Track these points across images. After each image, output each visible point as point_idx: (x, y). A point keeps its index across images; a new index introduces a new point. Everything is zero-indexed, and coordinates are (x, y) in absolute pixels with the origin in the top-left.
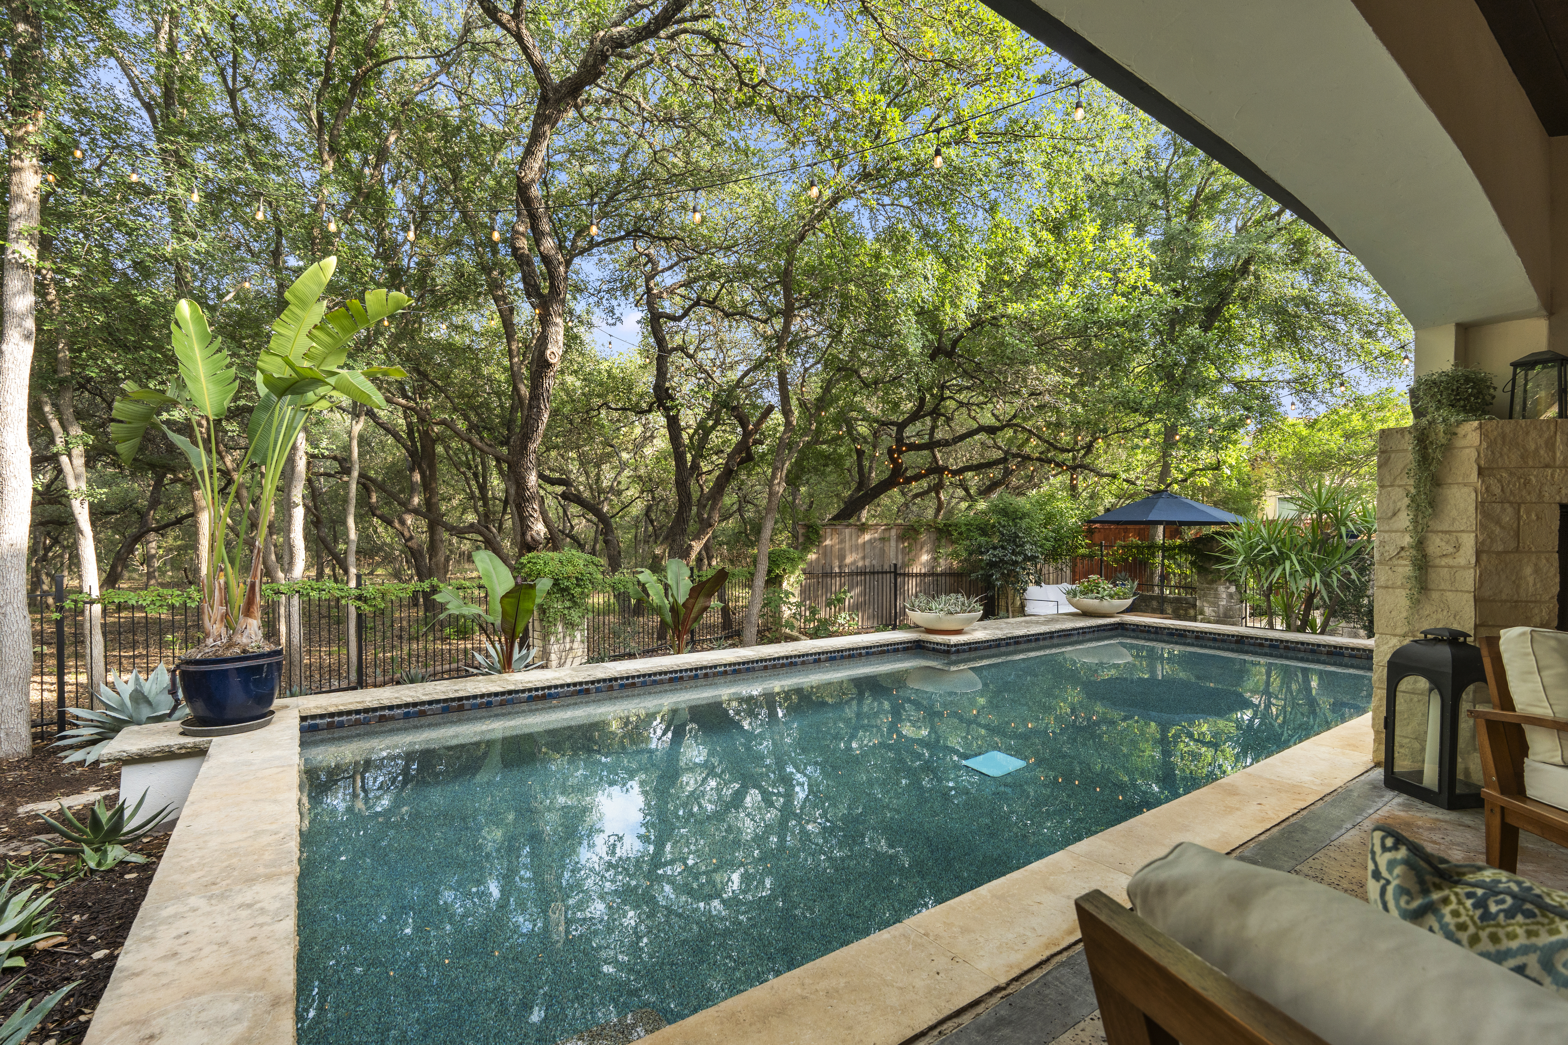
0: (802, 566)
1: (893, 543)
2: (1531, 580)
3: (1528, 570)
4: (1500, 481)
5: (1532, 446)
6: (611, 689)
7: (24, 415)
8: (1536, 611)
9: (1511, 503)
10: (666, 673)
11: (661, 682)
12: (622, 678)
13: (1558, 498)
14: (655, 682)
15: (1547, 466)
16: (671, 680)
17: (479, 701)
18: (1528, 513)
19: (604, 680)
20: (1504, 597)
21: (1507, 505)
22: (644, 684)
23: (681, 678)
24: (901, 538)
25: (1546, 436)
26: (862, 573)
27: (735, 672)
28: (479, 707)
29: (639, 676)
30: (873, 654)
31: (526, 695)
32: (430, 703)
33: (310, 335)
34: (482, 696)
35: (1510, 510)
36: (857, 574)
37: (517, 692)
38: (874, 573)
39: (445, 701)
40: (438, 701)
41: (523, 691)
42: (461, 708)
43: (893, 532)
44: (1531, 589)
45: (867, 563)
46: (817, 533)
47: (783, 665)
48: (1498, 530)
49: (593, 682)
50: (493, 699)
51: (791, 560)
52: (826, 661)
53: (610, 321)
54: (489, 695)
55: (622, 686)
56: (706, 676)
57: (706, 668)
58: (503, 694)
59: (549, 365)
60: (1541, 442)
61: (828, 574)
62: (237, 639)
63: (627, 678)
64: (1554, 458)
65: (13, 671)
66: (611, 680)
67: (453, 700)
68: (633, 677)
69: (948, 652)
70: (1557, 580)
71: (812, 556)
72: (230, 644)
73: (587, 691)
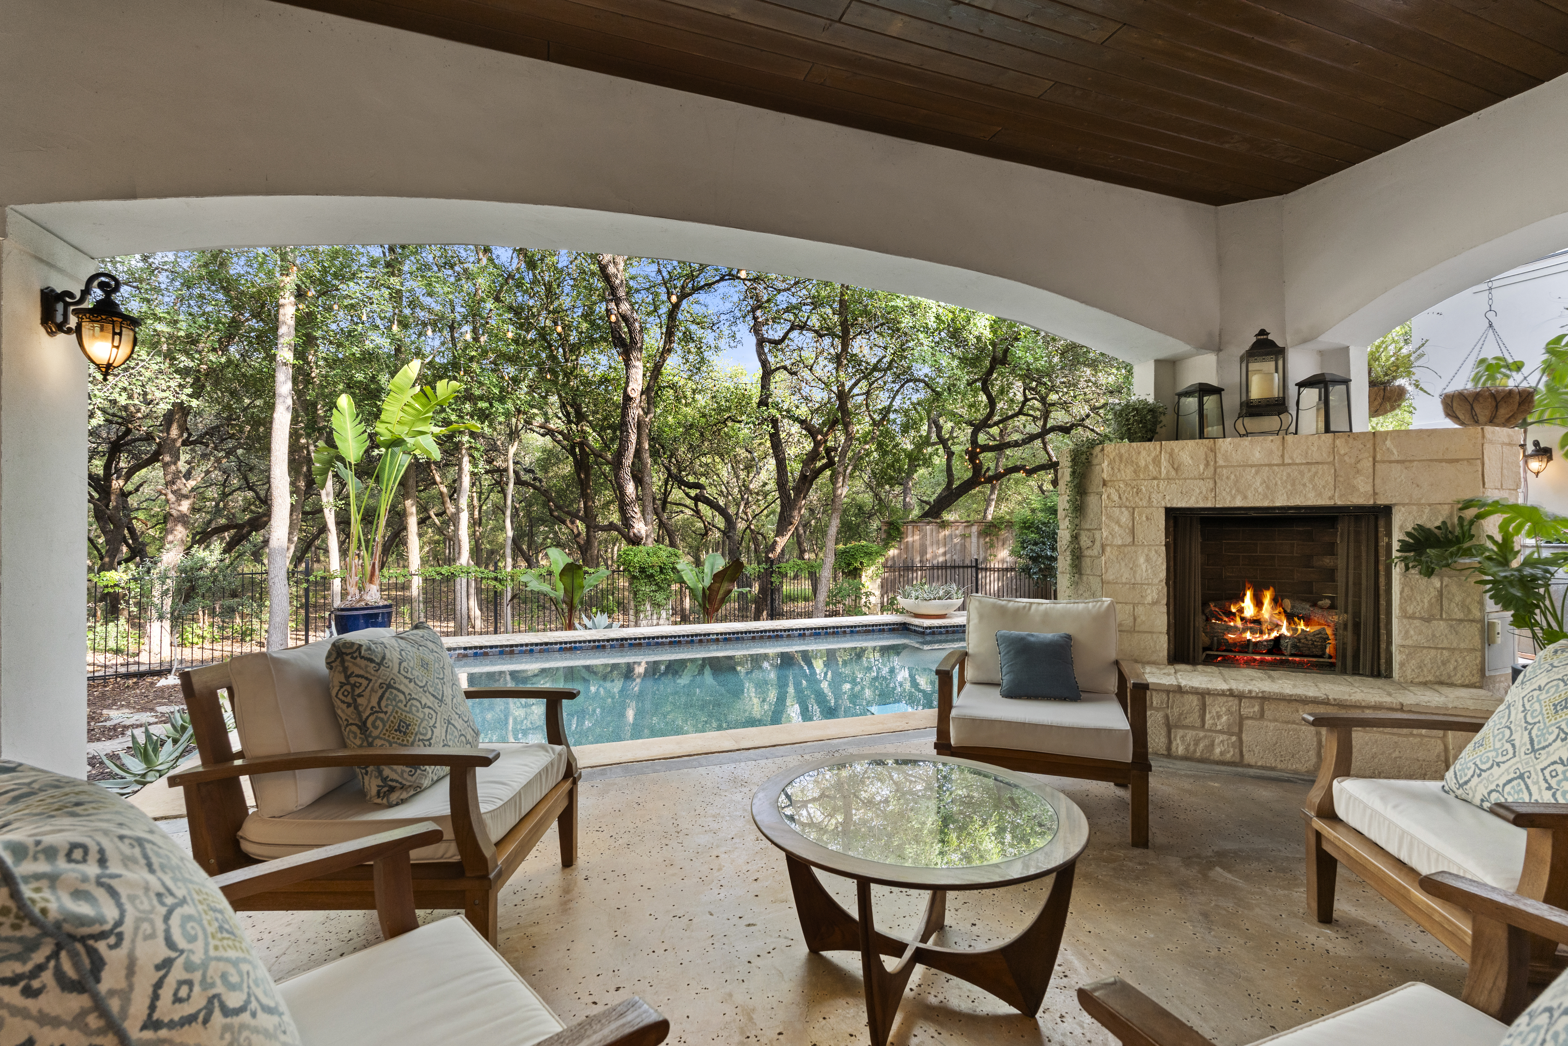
0: (881, 560)
1: (974, 539)
2: (1144, 567)
3: (1142, 560)
4: (1117, 491)
5: (1142, 463)
6: (622, 646)
7: (286, 457)
8: (1149, 591)
9: (1127, 507)
10: (666, 637)
11: (663, 644)
12: (631, 639)
13: (1163, 504)
14: (657, 644)
15: (1154, 478)
16: (671, 643)
17: (524, 648)
18: (1140, 515)
19: (617, 640)
20: (1124, 580)
21: (1123, 509)
22: (649, 644)
23: (680, 642)
24: (983, 534)
25: (1153, 455)
26: (944, 567)
27: (726, 640)
28: (525, 652)
29: (644, 638)
30: (858, 632)
31: (558, 646)
32: (491, 647)
33: (403, 410)
34: (527, 645)
35: (1126, 513)
36: (938, 568)
37: (551, 644)
38: (955, 567)
39: (501, 646)
40: (496, 647)
41: (556, 643)
42: (512, 653)
43: (974, 529)
44: (1144, 574)
45: (948, 556)
46: (898, 529)
47: (770, 637)
48: (1117, 528)
49: (608, 641)
50: (534, 647)
51: (869, 554)
52: (811, 635)
53: (732, 344)
54: (532, 644)
55: (631, 645)
56: (701, 641)
57: (700, 635)
58: (541, 644)
59: (630, 399)
60: (1149, 459)
61: (909, 568)
62: (365, 597)
63: (635, 639)
64: (1160, 472)
65: (278, 619)
66: (622, 639)
67: (507, 646)
68: (640, 639)
69: (923, 633)
70: (1164, 567)
71: (892, 552)
72: (361, 599)
73: (604, 647)
